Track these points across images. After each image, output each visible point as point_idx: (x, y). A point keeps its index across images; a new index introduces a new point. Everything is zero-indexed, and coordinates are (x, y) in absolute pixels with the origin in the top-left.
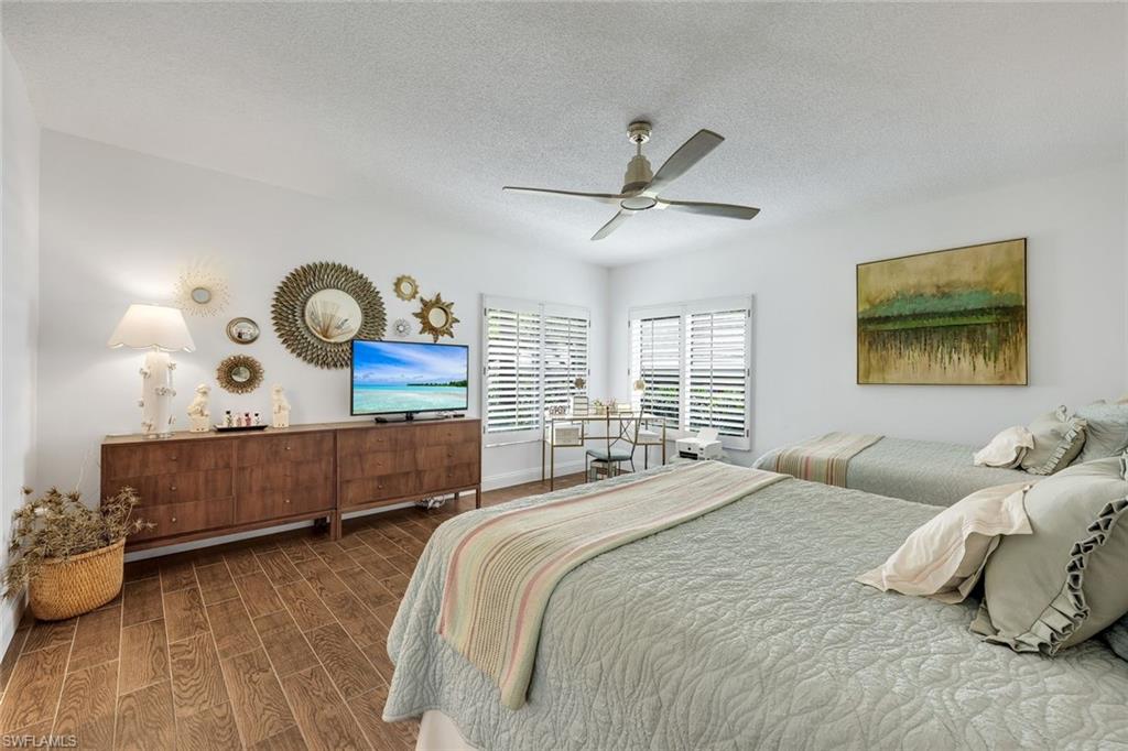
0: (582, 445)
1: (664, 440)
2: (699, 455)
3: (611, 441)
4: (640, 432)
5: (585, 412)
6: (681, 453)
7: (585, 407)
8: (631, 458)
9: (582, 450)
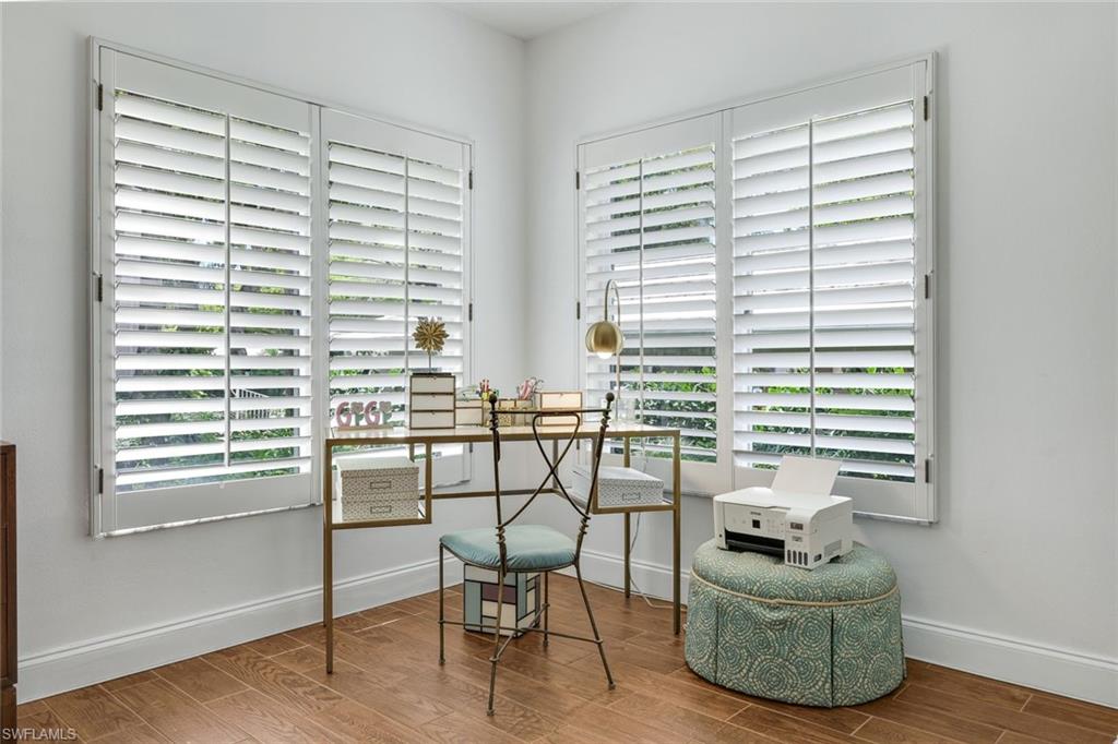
0: (428, 520)
1: (676, 493)
2: (790, 546)
3: (510, 505)
4: (603, 473)
5: (446, 420)
6: (729, 535)
7: (447, 403)
8: (575, 561)
9: (430, 535)
